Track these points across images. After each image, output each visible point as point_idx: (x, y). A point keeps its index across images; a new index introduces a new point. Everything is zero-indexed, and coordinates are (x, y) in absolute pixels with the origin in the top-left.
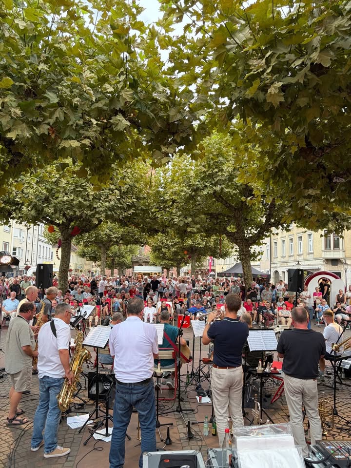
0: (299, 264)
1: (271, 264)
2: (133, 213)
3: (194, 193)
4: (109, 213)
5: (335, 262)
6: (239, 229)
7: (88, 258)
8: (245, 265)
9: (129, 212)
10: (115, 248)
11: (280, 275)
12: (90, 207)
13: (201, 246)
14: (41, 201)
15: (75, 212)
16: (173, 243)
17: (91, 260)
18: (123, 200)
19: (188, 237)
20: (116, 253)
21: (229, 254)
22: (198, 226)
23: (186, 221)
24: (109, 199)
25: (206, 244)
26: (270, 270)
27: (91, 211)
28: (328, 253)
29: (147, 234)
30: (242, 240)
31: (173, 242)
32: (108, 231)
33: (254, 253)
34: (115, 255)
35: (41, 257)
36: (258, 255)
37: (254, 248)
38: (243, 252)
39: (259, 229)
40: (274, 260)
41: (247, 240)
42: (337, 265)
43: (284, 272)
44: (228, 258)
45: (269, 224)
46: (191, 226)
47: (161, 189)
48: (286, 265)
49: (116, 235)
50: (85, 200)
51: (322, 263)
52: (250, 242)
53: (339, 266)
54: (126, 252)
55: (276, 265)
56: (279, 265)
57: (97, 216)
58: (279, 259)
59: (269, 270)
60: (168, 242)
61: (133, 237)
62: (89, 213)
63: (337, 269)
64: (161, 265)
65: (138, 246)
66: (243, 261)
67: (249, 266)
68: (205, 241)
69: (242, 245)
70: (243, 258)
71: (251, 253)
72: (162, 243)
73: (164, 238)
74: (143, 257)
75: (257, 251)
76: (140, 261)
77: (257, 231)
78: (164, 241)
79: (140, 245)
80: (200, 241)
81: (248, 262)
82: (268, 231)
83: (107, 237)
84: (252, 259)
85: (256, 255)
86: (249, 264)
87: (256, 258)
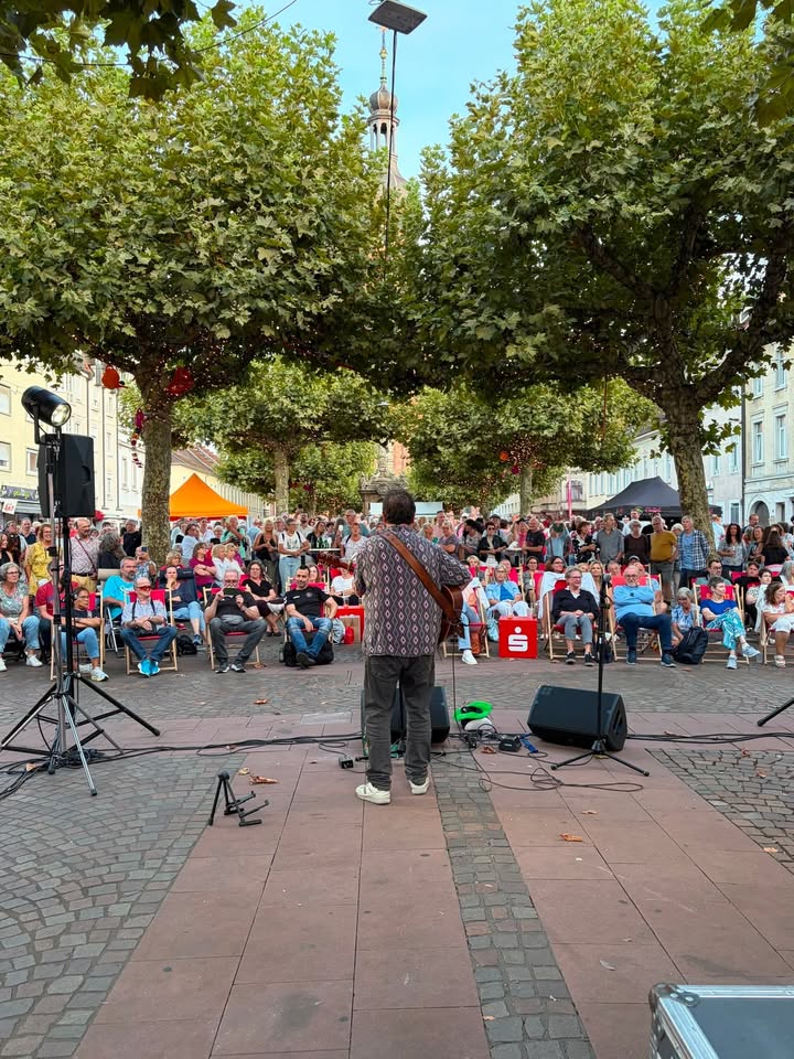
1: (744, 484)
2: (335, 304)
3: (525, 225)
4: (262, 304)
6: (667, 357)
7: (244, 482)
9: (325, 304)
10: (312, 454)
11: (771, 514)
12: (205, 289)
13: (546, 432)
14: (52, 270)
15: (160, 306)
16: (466, 431)
17: (253, 489)
18: (305, 263)
19: (507, 397)
20: (316, 468)
22: (541, 337)
23: (503, 324)
24: (261, 257)
25: (561, 428)
26: (743, 501)
27: (209, 301)
29: (389, 391)
30: (677, 388)
31: (467, 427)
32: (287, 402)
33: (712, 427)
34: (315, 473)
35: (130, 487)
36: (724, 435)
37: (714, 415)
38: (679, 424)
39: (727, 352)
40: (753, 474)
41: (692, 389)
43: (782, 505)
44: (622, 470)
45: (763, 333)
46: (519, 339)
47: (421, 242)
48: (788, 485)
49: (309, 411)
50: (189, 267)
52: (702, 393)
54: (342, 466)
55: (757, 486)
56: (767, 485)
58: (766, 471)
59: (738, 501)
60: (454, 428)
61: (358, 418)
62: (200, 305)
64: (438, 500)
65: (372, 445)
66: (681, 455)
67: (697, 468)
68: (559, 418)
69: (677, 406)
70: (678, 443)
71: (703, 430)
72: (438, 433)
73: (442, 417)
74: (389, 480)
75: (721, 423)
76: (380, 491)
77: (724, 358)
78: (442, 424)
79: (377, 441)
80: (543, 419)
81: (694, 457)
82: (758, 355)
83: (285, 419)
84: (707, 446)
85: (718, 434)
86: (697, 463)
87: (719, 444)
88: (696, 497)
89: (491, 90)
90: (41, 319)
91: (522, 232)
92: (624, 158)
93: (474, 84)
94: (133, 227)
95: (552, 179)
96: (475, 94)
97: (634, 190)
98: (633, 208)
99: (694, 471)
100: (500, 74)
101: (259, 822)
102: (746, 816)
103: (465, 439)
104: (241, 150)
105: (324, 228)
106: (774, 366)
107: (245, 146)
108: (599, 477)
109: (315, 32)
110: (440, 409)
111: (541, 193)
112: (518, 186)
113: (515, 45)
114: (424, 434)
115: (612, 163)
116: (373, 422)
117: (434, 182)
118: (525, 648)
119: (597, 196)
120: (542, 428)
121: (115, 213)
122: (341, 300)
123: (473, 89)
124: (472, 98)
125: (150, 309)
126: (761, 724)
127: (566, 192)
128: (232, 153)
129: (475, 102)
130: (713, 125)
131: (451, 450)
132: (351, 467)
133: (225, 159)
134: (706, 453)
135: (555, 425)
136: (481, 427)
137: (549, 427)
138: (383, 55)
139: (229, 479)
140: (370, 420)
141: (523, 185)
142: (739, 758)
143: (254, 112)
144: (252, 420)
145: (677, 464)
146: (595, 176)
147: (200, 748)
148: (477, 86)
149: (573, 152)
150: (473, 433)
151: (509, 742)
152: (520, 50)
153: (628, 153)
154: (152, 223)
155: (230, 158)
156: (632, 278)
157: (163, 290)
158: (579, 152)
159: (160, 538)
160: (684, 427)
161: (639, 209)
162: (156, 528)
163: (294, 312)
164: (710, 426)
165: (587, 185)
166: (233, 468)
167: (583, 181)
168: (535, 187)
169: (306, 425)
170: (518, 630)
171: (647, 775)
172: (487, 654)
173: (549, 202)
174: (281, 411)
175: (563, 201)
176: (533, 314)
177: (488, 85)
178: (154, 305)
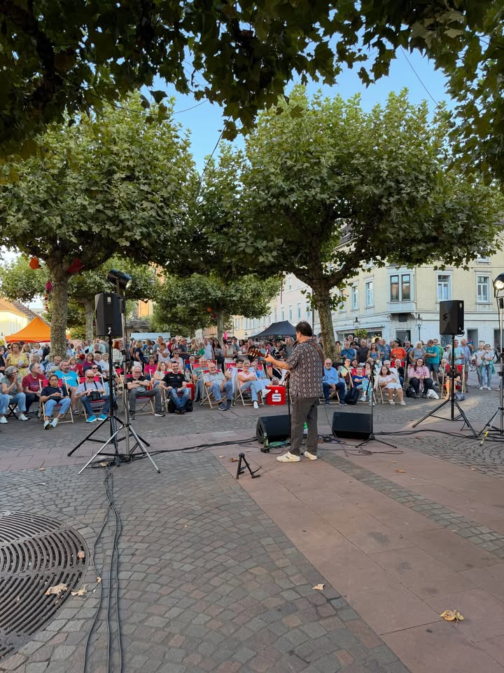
0: (357, 321)
5: (403, 317)
8: (324, 315)
13: (234, 298)
15: (90, 227)
16: (192, 296)
21: (265, 312)
22: (275, 253)
25: (241, 297)
28: (395, 305)
30: (320, 279)
31: (193, 294)
33: (335, 298)
36: (339, 301)
37: (334, 291)
38: (321, 296)
39: (344, 263)
41: (326, 278)
42: (406, 321)
45: (360, 256)
51: (386, 319)
52: (332, 282)
53: (408, 322)
57: (127, 234)
60: (186, 294)
63: (405, 326)
65: (139, 302)
66: (322, 310)
67: (329, 316)
68: (240, 291)
69: (320, 287)
70: (321, 305)
71: (331, 299)
72: (178, 297)
73: (181, 289)
74: (139, 321)
75: (338, 296)
76: (135, 327)
77: (342, 267)
78: (180, 293)
79: (143, 300)
80: (233, 292)
81: (328, 311)
82: (357, 265)
83: (96, 287)
84: (332, 306)
86: (329, 314)
87: (337, 306)
88: (329, 329)
90: (29, 231)
91: (272, 203)
98: (323, 196)
101: (259, 476)
103: (191, 300)
106: (364, 270)
108: (252, 320)
111: (283, 186)
114: (171, 298)
117: (212, 174)
118: (280, 400)
120: (233, 296)
125: (85, 228)
130: (356, 162)
131: (184, 306)
134: (332, 309)
135: (239, 295)
136: (200, 295)
137: (235, 296)
140: (141, 289)
144: (75, 288)
150: (196, 298)
151: (328, 438)
156: (303, 227)
157: (91, 219)
158: (300, 168)
160: (323, 297)
162: (60, 345)
169: (109, 291)
170: (277, 391)
171: (396, 447)
172: (263, 403)
173: (287, 190)
174: (94, 283)
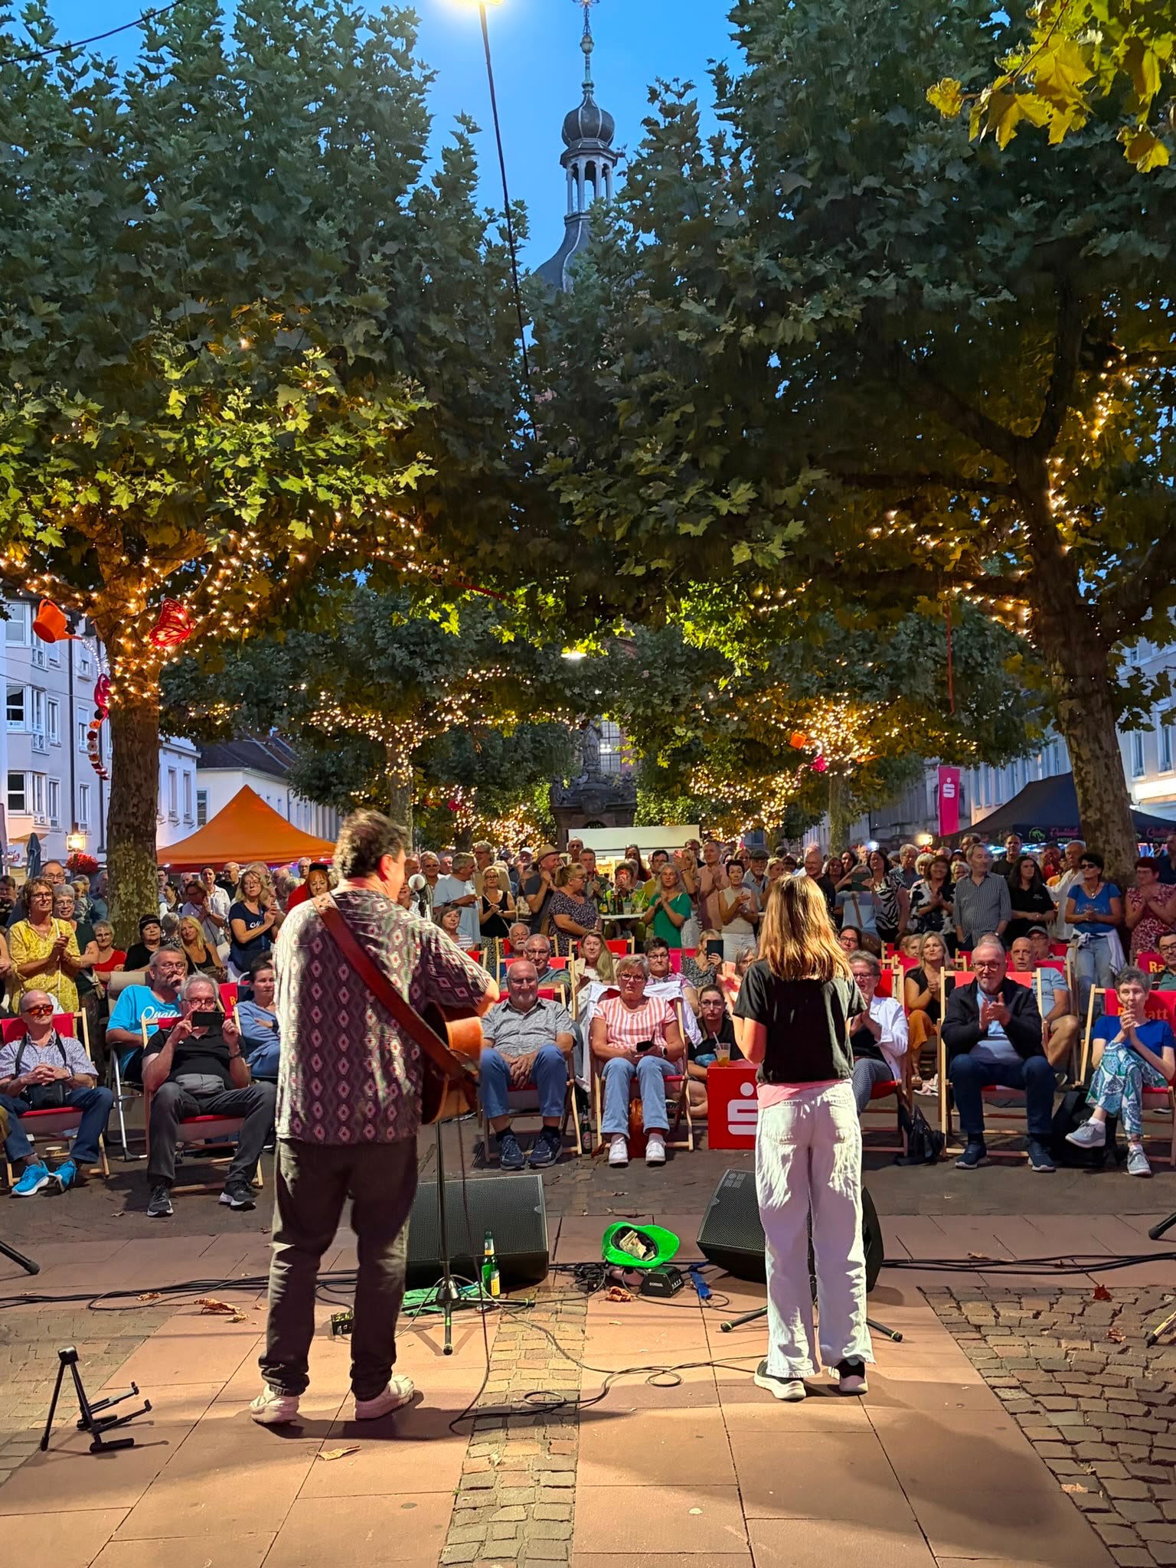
3: (750, 330)
8: (1086, 754)
22: (797, 528)
23: (724, 506)
32: (401, 654)
52: (1111, 619)
66: (1078, 732)
67: (1107, 756)
69: (1065, 645)
70: (1071, 711)
71: (1118, 686)
72: (675, 702)
73: (679, 675)
74: (604, 787)
75: (1150, 674)
76: (589, 807)
78: (681, 687)
81: (1103, 735)
84: (1125, 715)
85: (1147, 692)
86: (1106, 746)
87: (1148, 712)
88: (1107, 808)
89: (680, 96)
91: (746, 343)
92: (919, 206)
93: (656, 86)
94: (52, 356)
95: (797, 248)
96: (657, 104)
97: (944, 262)
98: (942, 292)
99: (1102, 762)
100: (714, 66)
101: (128, 1444)
102: (1056, 1419)
104: (246, 216)
105: (400, 347)
107: (255, 210)
109: (386, 10)
110: (678, 659)
111: (775, 272)
112: (731, 260)
113: (731, 18)
114: (652, 706)
115: (900, 215)
116: (560, 686)
119: (873, 273)
121: (20, 334)
122: (433, 472)
123: (654, 95)
124: (654, 112)
126: (1156, 1235)
127: (820, 269)
128: (229, 221)
129: (659, 117)
132: (531, 767)
133: (217, 232)
134: (1125, 727)
138: (586, 46)
139: (315, 795)
140: (553, 683)
141: (740, 259)
142: (1086, 1304)
143: (272, 151)
145: (1071, 750)
146: (872, 237)
147: (95, 1297)
148: (660, 89)
149: (829, 197)
151: (659, 1278)
152: (741, 25)
153: (924, 196)
154: (91, 347)
155: (224, 232)
158: (839, 197)
159: (138, 905)
160: (1080, 681)
161: (956, 292)
163: (346, 497)
164: (1130, 679)
165: (857, 255)
166: (322, 774)
167: (850, 250)
168: (762, 261)
171: (898, 1339)
173: (790, 288)
174: (392, 670)
175: (816, 285)
176: (782, 488)
177: (674, 87)
178: (95, 490)
